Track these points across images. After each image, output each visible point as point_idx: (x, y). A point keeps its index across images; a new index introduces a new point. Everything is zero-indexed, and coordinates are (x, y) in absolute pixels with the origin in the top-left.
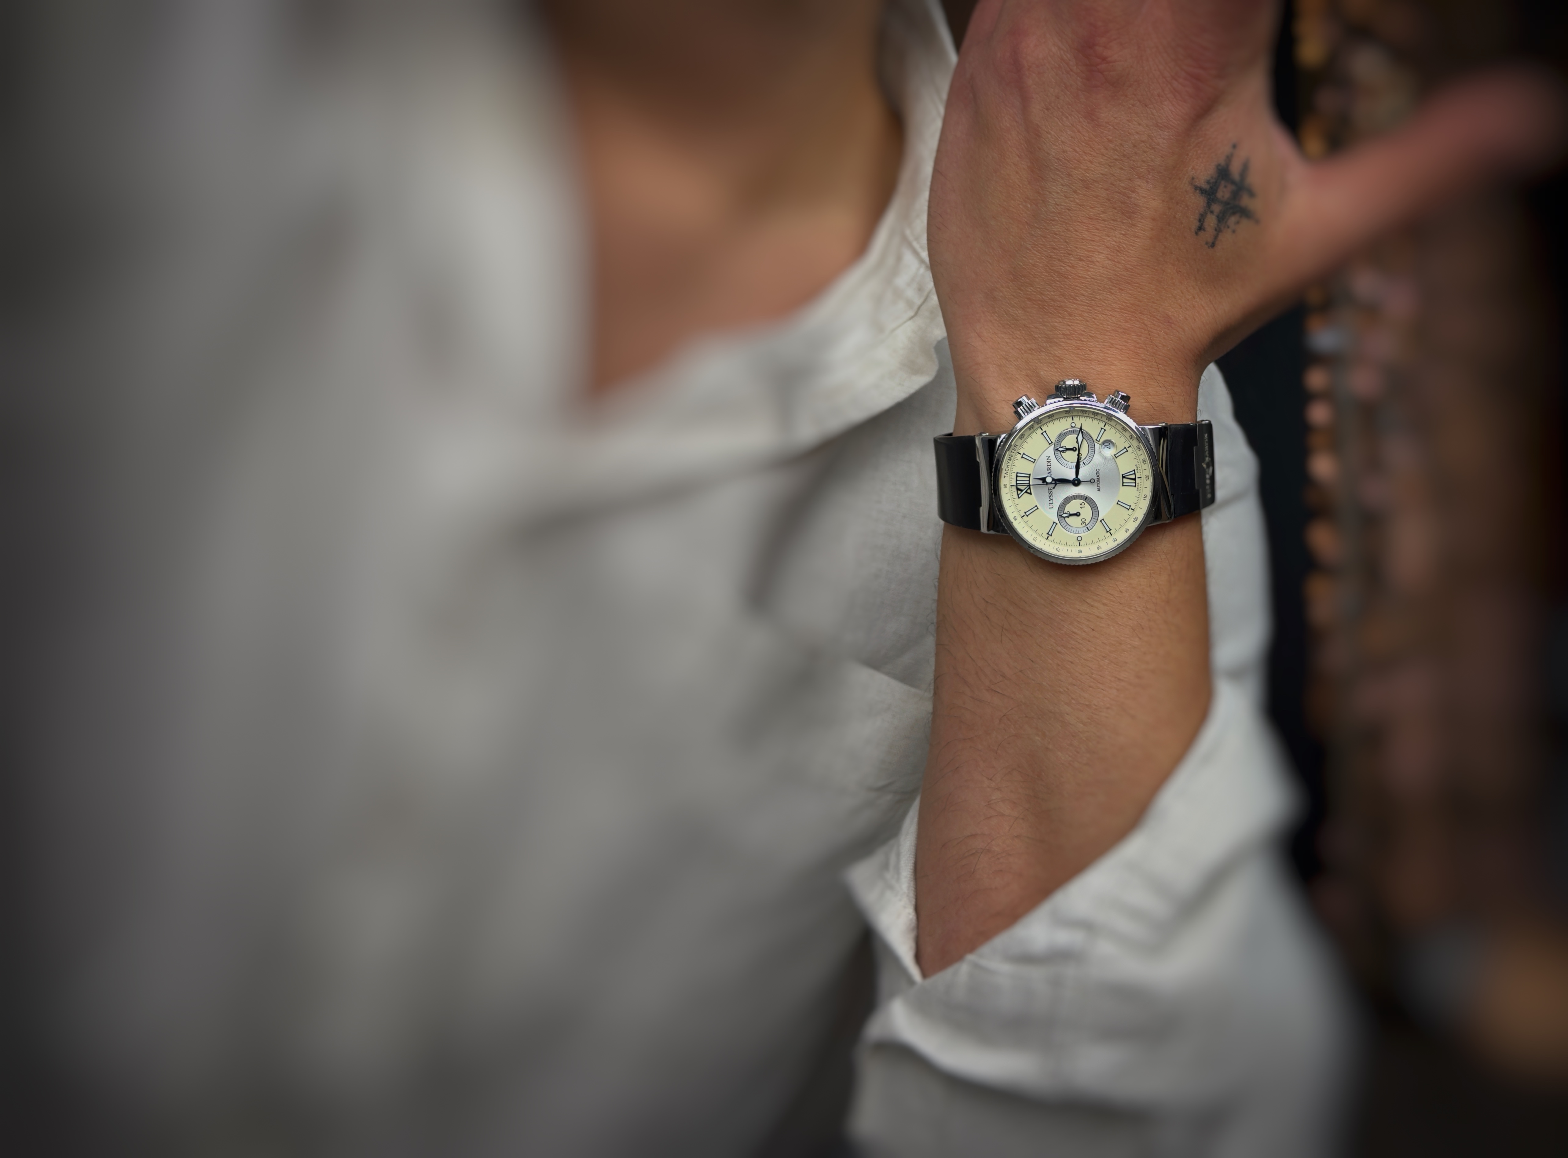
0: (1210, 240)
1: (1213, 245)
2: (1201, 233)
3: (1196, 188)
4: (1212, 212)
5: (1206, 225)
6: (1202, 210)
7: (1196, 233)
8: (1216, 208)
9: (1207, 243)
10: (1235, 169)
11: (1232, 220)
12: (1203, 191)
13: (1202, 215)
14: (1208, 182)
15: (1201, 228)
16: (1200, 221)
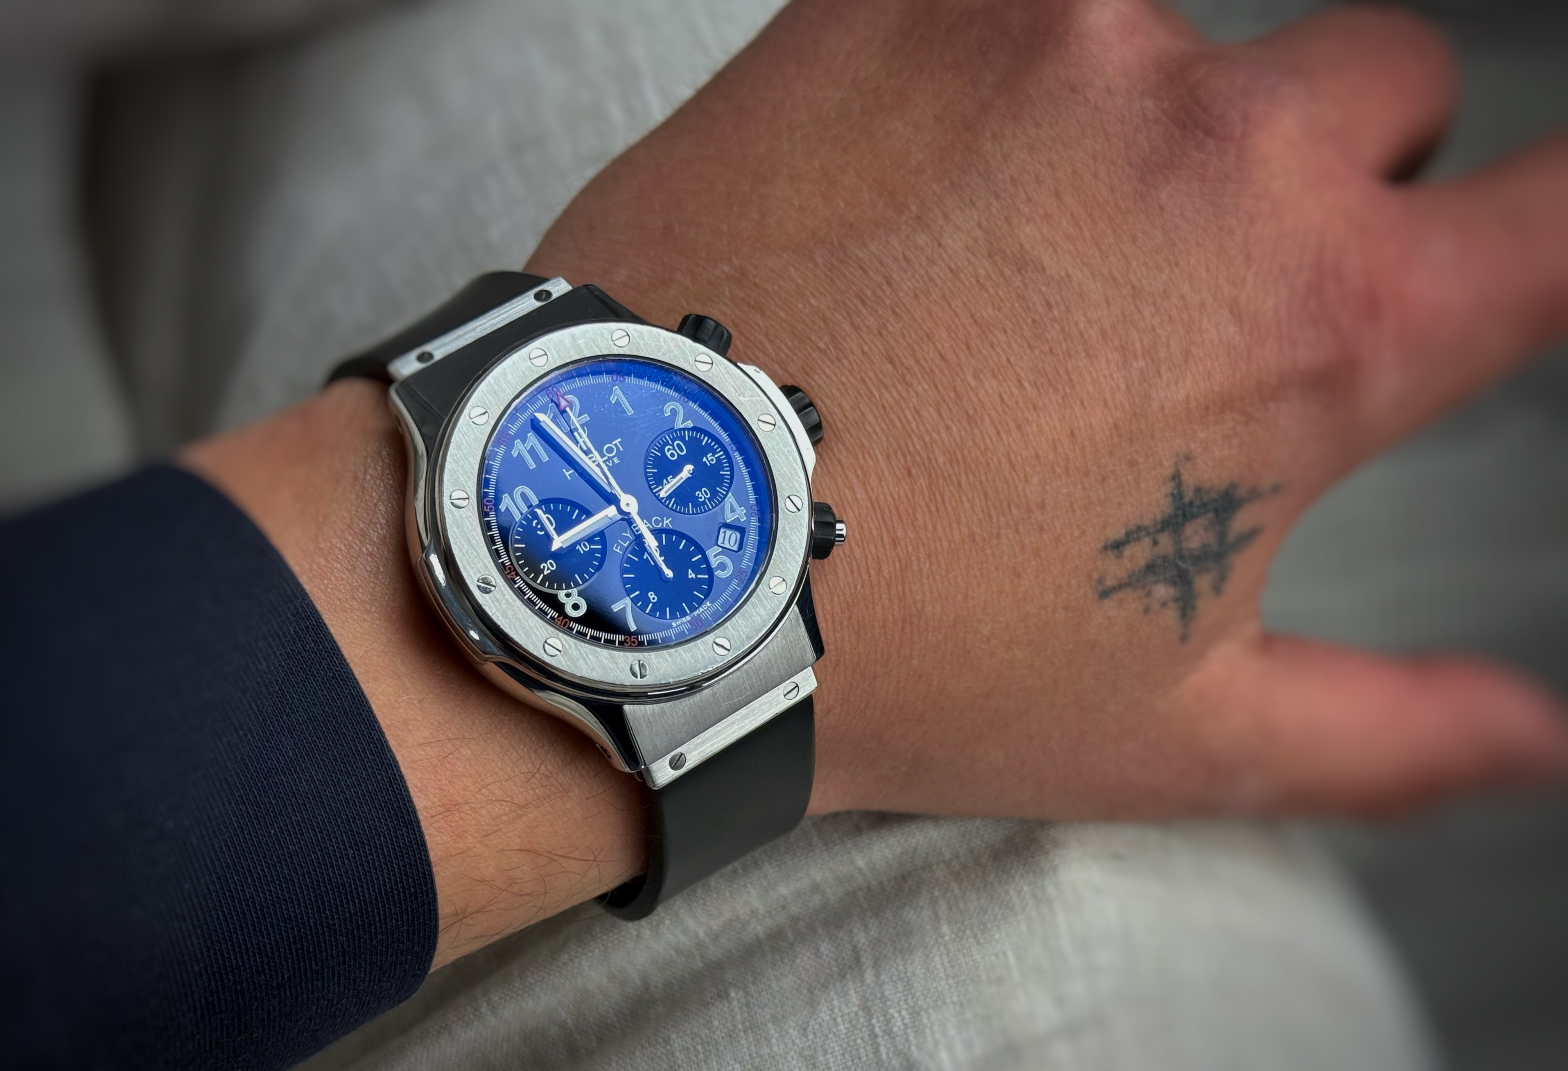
0: (1110, 582)
1: (1104, 594)
2: (1111, 554)
3: (1176, 477)
4: (1155, 543)
5: (1128, 551)
6: (1147, 522)
7: (1105, 548)
8: (1166, 543)
9: (1100, 581)
10: (1241, 521)
11: (1162, 591)
12: (1177, 496)
13: (1139, 528)
14: (1198, 490)
15: (1117, 546)
16: (1128, 534)
